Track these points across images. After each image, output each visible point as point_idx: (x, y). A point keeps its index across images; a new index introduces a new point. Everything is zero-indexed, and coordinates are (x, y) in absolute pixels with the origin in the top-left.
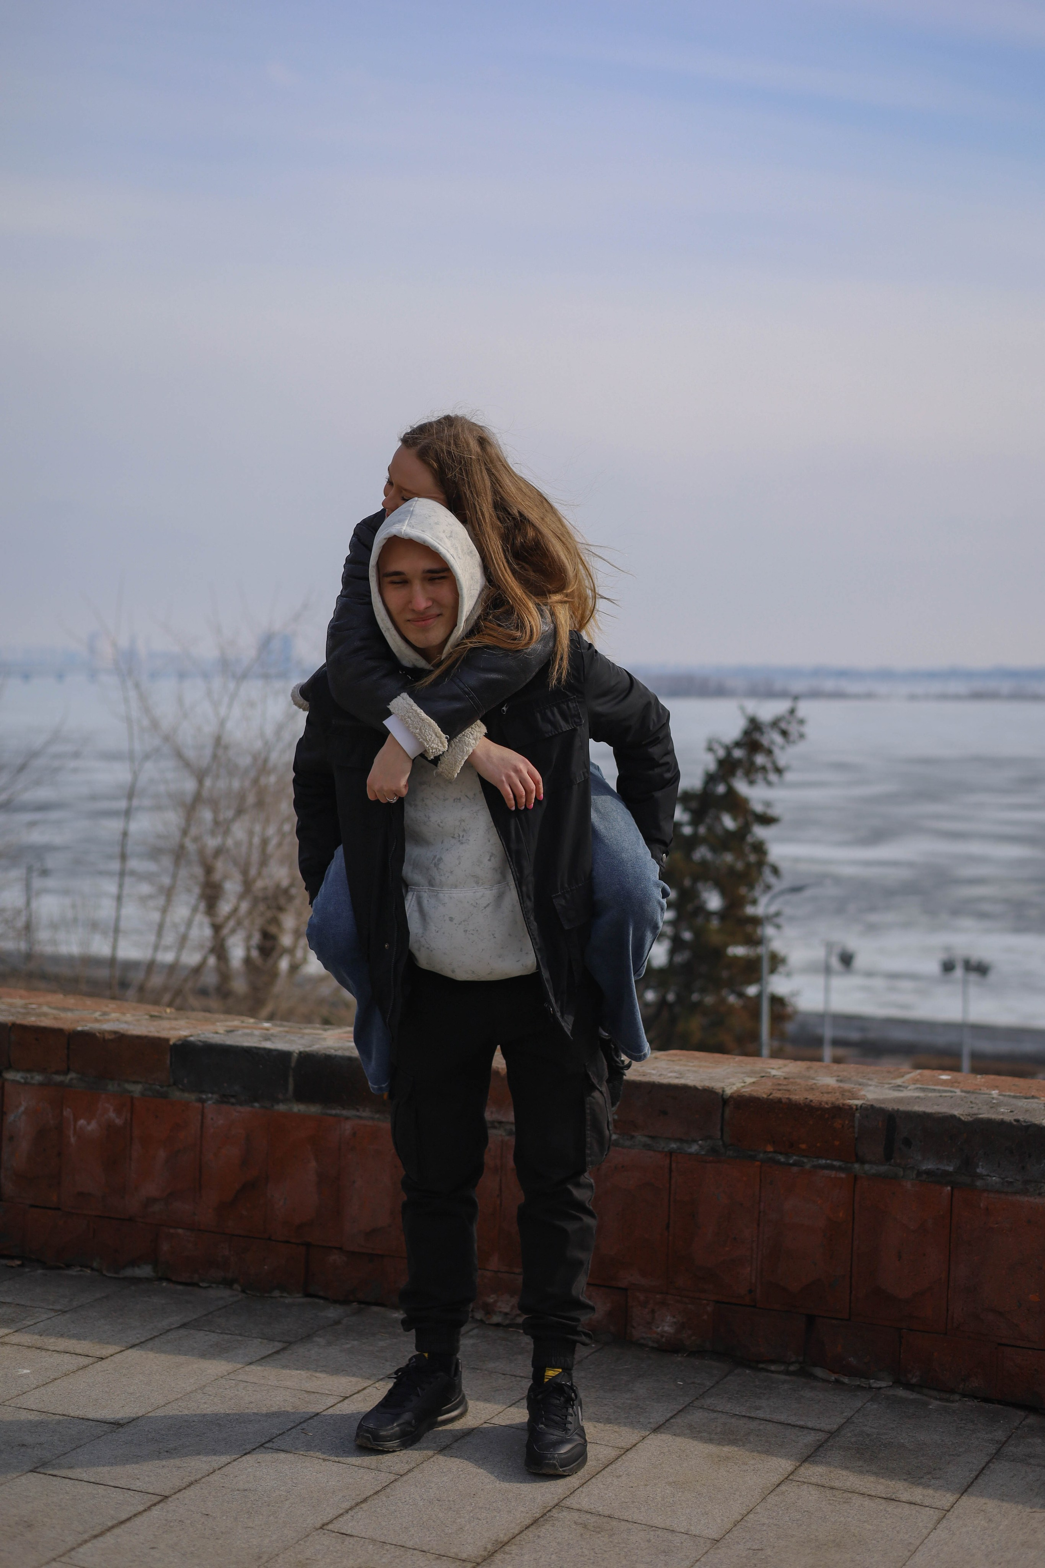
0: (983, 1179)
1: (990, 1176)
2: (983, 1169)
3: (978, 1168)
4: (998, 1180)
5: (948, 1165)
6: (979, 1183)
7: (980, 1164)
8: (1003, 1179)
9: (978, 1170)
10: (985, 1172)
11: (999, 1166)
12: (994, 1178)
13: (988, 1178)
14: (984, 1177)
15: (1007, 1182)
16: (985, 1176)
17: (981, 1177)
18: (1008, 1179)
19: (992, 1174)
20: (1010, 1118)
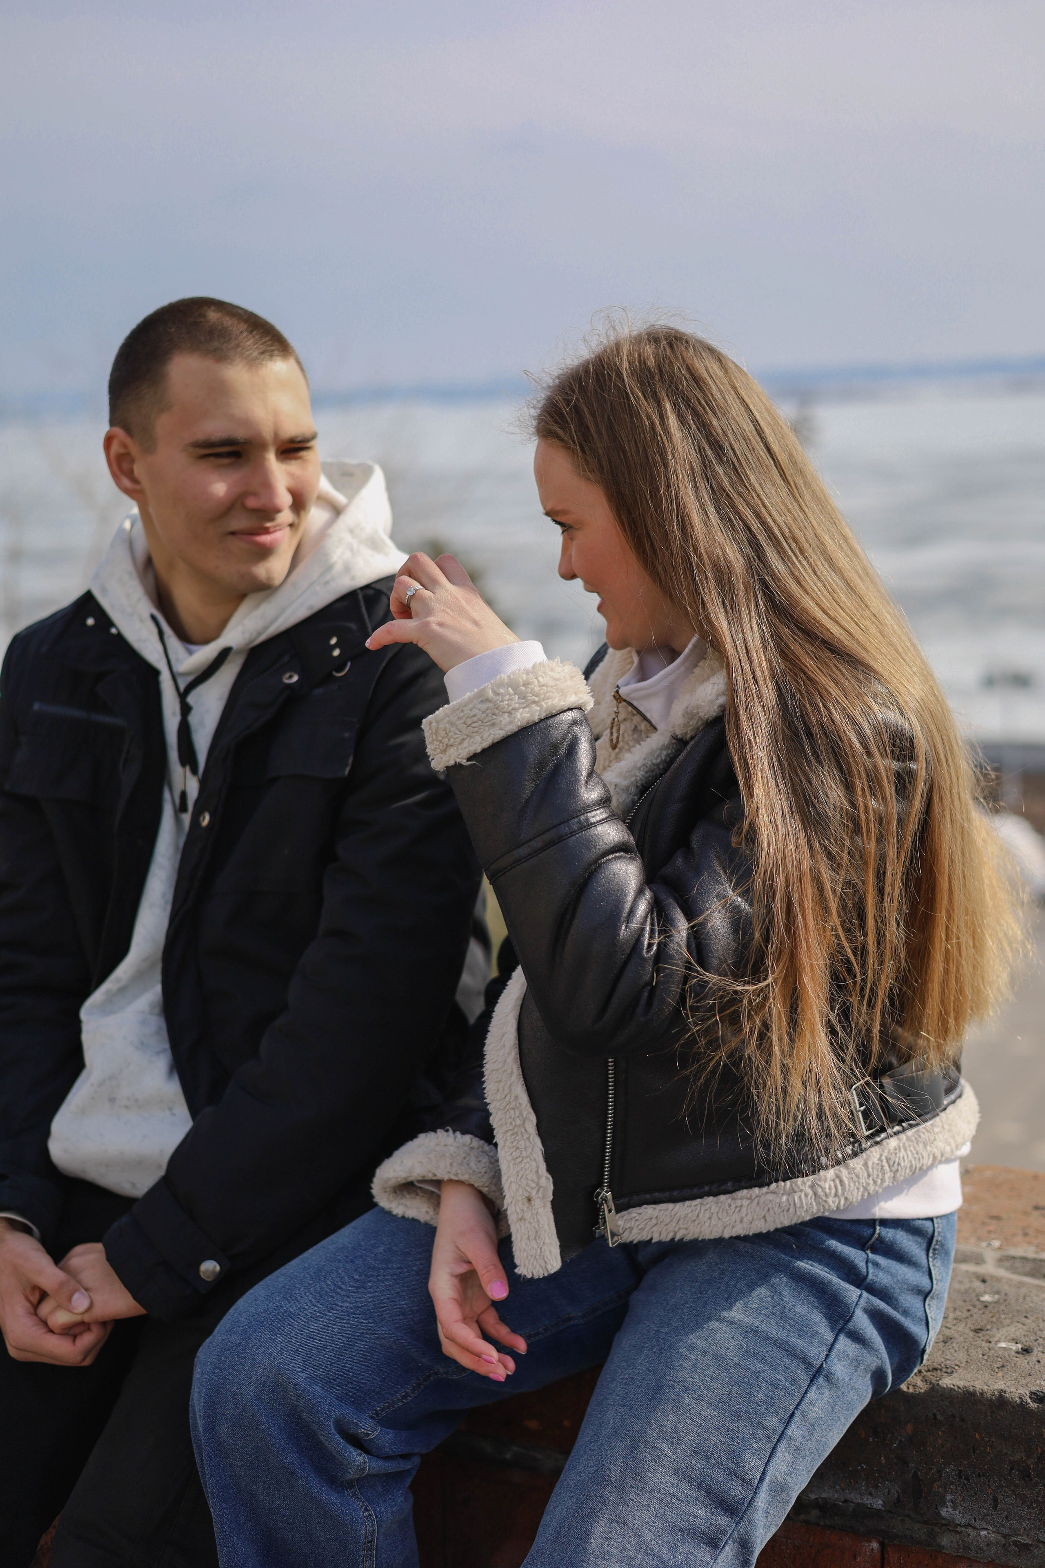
0: (957, 1532)
1: (974, 1528)
2: (955, 1510)
3: (944, 1504)
4: (993, 1537)
5: (871, 1494)
6: (946, 1540)
7: (949, 1497)
8: (1005, 1536)
9: (944, 1512)
10: (958, 1517)
11: (995, 1508)
12: (983, 1533)
13: (970, 1531)
14: (959, 1529)
15: (1015, 1543)
16: (959, 1525)
17: (950, 1526)
18: (1019, 1538)
19: (977, 1524)
20: (1022, 1391)
